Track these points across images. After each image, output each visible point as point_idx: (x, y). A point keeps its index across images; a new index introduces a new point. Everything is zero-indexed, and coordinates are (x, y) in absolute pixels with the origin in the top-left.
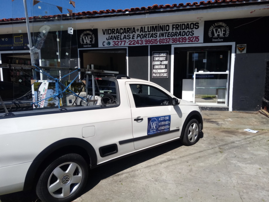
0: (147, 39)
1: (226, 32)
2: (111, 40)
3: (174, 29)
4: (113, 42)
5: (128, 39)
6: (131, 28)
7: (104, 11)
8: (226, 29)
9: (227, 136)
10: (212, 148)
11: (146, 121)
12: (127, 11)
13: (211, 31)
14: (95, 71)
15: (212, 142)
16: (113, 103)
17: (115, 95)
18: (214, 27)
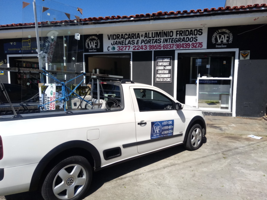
0: (151, 44)
1: (229, 39)
2: (116, 45)
3: (178, 35)
4: (118, 47)
5: (132, 44)
6: (136, 34)
7: (110, 17)
8: (229, 36)
9: (231, 142)
10: (216, 154)
11: (149, 125)
12: (132, 17)
13: (215, 37)
14: (101, 76)
15: (216, 147)
16: (117, 107)
17: (119, 99)
18: (218, 34)
